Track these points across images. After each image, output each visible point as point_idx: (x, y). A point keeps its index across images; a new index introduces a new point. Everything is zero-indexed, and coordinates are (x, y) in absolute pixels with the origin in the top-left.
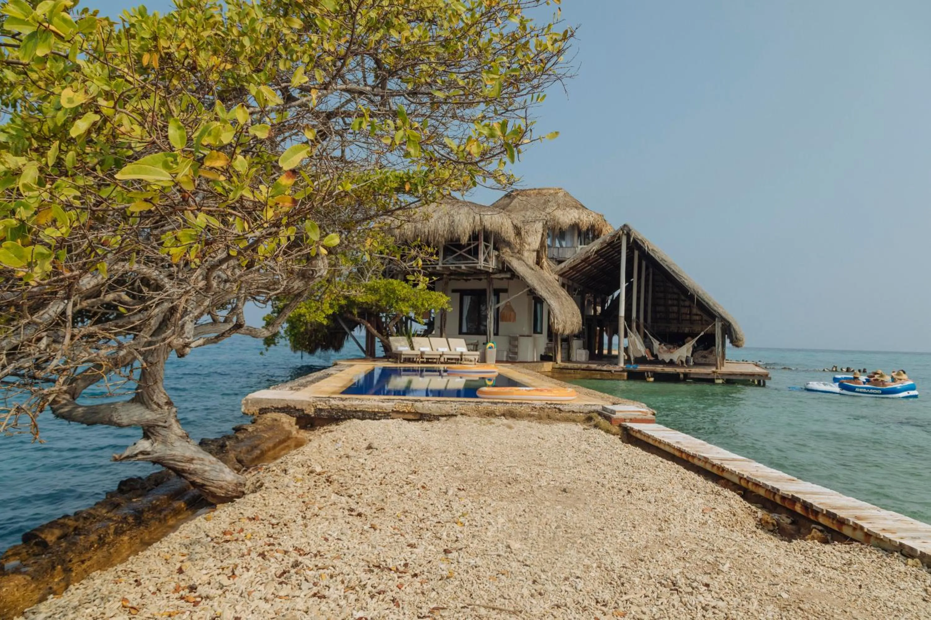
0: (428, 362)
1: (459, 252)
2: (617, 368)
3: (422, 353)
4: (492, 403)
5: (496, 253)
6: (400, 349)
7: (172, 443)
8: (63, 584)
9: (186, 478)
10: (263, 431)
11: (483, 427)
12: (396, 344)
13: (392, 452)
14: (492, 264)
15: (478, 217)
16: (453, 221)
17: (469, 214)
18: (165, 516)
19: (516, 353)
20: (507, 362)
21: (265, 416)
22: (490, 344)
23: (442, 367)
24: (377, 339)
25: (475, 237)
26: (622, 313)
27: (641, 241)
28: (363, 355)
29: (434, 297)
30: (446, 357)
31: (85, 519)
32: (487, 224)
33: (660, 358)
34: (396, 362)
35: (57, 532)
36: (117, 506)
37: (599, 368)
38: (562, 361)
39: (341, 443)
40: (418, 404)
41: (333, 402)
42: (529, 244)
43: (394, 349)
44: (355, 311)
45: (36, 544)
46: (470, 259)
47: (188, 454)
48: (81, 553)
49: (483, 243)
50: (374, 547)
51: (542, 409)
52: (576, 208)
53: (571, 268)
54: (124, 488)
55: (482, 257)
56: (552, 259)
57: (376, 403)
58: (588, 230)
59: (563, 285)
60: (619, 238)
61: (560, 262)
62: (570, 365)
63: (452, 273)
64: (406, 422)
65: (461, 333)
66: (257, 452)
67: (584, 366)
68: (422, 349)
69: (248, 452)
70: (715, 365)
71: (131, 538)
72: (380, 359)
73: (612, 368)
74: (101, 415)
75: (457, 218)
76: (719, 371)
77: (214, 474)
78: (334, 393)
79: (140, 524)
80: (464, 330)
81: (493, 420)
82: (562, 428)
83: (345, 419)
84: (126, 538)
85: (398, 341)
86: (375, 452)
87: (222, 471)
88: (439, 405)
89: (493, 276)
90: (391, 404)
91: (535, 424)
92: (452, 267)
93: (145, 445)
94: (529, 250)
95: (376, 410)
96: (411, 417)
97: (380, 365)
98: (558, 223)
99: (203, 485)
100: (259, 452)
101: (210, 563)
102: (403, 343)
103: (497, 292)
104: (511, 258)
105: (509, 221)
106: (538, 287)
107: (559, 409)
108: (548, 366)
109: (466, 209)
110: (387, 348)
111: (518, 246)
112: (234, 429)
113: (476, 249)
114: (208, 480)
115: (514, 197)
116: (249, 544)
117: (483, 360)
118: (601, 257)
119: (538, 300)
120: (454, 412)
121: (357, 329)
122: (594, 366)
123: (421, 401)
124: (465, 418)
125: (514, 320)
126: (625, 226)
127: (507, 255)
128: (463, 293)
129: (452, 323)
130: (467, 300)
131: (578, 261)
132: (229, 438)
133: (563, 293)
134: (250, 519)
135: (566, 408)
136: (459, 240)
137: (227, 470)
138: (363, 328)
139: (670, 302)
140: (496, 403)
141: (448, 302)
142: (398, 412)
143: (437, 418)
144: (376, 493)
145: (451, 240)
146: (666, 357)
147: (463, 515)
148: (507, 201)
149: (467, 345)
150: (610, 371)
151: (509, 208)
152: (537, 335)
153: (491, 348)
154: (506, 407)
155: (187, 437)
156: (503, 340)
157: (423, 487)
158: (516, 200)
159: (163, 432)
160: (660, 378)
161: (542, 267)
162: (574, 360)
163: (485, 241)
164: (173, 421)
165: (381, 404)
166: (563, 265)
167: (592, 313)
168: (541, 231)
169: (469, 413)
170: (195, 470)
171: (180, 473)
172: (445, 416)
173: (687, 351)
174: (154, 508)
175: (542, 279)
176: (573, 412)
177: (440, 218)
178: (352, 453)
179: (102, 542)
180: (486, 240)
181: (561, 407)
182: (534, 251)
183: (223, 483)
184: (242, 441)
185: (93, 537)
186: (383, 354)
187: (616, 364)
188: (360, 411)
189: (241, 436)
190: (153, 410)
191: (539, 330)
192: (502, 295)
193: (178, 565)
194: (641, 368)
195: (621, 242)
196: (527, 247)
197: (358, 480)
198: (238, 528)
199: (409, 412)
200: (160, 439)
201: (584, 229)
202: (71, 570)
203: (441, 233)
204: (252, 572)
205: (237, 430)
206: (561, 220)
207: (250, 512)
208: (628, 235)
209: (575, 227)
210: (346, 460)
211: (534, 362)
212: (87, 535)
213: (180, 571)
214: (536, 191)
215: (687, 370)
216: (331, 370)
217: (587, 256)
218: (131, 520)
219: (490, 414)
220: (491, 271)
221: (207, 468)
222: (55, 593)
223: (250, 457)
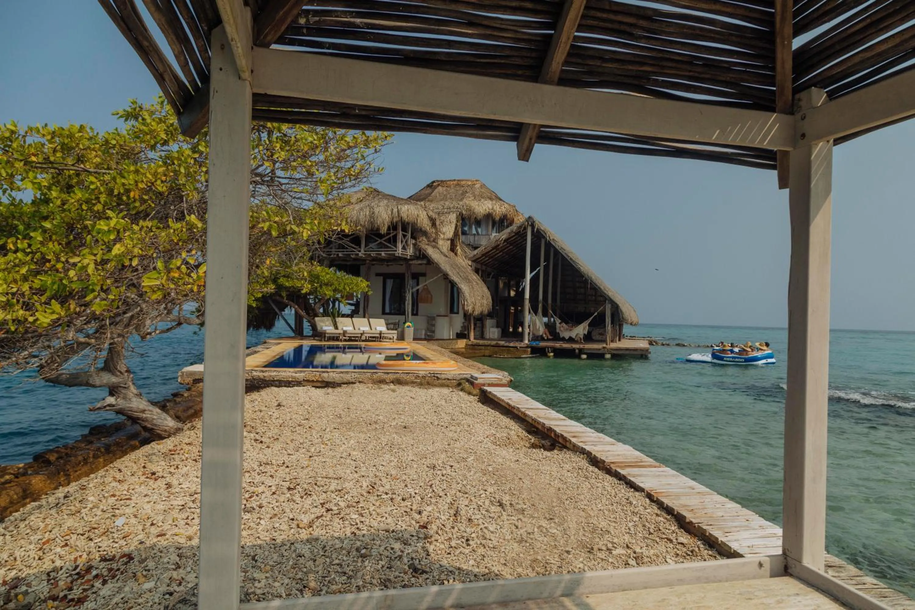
0: (350, 340)
1: (379, 241)
2: (522, 345)
3: (345, 332)
4: (385, 373)
5: (414, 241)
6: (325, 328)
7: (130, 399)
8: (66, 481)
9: (140, 424)
10: (196, 396)
11: (373, 391)
12: (322, 324)
13: (296, 408)
14: (410, 251)
15: (395, 210)
16: (373, 213)
17: (388, 206)
18: (126, 449)
19: (433, 332)
20: (425, 339)
21: (198, 385)
22: (407, 324)
23: (363, 344)
24: (305, 320)
25: (393, 227)
26: (527, 295)
27: (543, 231)
28: (292, 334)
29: (355, 282)
30: (368, 335)
31: (71, 448)
32: (404, 216)
33: (561, 336)
34: (321, 341)
35: (56, 455)
36: (91, 442)
37: (507, 344)
38: (475, 339)
39: (257, 402)
40: (325, 375)
41: (255, 373)
42: (444, 234)
43: (319, 328)
44: (284, 294)
45: (43, 462)
46: (390, 248)
47: (141, 407)
48: (74, 467)
49: (401, 232)
50: (266, 455)
51: (424, 377)
52: (491, 199)
53: (483, 255)
54: (93, 432)
55: (400, 246)
56: (468, 245)
57: (290, 374)
58: (500, 219)
59: (477, 271)
60: (525, 229)
61: (476, 248)
62: (481, 342)
63: (374, 259)
64: (313, 388)
65: (384, 313)
66: (191, 411)
67: (494, 343)
68: (345, 329)
69: (184, 411)
70: (604, 341)
71: (105, 461)
72: (307, 337)
73: (518, 344)
74: (80, 379)
75: (376, 210)
76: (608, 346)
77: (160, 421)
78: (257, 367)
79: (109, 453)
80: (387, 310)
81: (383, 386)
82: (435, 392)
83: (265, 387)
84: (101, 460)
85: (323, 321)
86: (283, 408)
87: (165, 419)
88: (341, 375)
89: (411, 262)
90: (302, 374)
91: (416, 389)
92: (373, 254)
93: (111, 400)
94: (444, 239)
95: (290, 379)
96: (319, 385)
97: (307, 344)
98: (474, 213)
99: (152, 429)
100: (193, 411)
101: (163, 463)
102: (327, 323)
103: (416, 276)
104: (427, 247)
105: (425, 213)
106: (450, 273)
107: (437, 377)
108: (461, 344)
109: (385, 202)
110: (314, 327)
111: (434, 235)
112: (172, 395)
113: (395, 237)
114: (156, 425)
115: (436, 187)
116: (187, 455)
117: (401, 338)
118: (511, 245)
119: (453, 285)
120: (353, 380)
121: (287, 311)
122: (502, 343)
123: (328, 372)
124: (361, 386)
125: (431, 302)
126: (530, 217)
127: (423, 243)
128: (386, 276)
129: (376, 304)
130: (390, 283)
131: (490, 249)
132: (168, 401)
133: (475, 277)
134: (187, 444)
135: (443, 376)
136: (378, 229)
137: (169, 419)
138: (293, 310)
139: (578, 285)
140: (388, 373)
141: (368, 286)
142: (308, 381)
143: (339, 385)
144: (276, 431)
145: (372, 230)
146: (566, 335)
147: (329, 440)
148: (429, 190)
149: (387, 324)
150: (516, 347)
151: (430, 198)
152: (454, 315)
153: (408, 327)
154: (395, 376)
155: (140, 395)
156: (421, 320)
157: (310, 427)
158: (436, 191)
159: (123, 391)
160: (560, 353)
161: (456, 254)
162: (488, 337)
163: (402, 230)
164: (131, 384)
165: (294, 375)
166: (476, 252)
167: (506, 295)
168: (455, 221)
169: (365, 381)
170: (146, 418)
171: (134, 420)
172: (346, 383)
173: (584, 329)
174: (117, 444)
175: (454, 266)
176: (448, 379)
177: (362, 209)
178: (264, 408)
179: (86, 461)
180: (404, 229)
181: (438, 376)
182: (448, 240)
183: (166, 428)
184: (179, 403)
185: (80, 458)
186: (310, 334)
187: (522, 340)
188: (277, 381)
189: (178, 400)
190: (117, 376)
191: (455, 310)
192: (421, 279)
193: (143, 465)
194: (542, 344)
195: (526, 232)
196: (442, 236)
197: (265, 424)
198: (179, 449)
199: (317, 381)
200: (122, 396)
201: (497, 218)
202: (69, 475)
203: (362, 223)
204: (188, 467)
205: (175, 395)
206: (476, 211)
207: (187, 441)
208: (533, 226)
209: (489, 216)
210: (258, 413)
211: (450, 339)
212: (76, 456)
213: (144, 467)
214: (455, 182)
215: (582, 346)
216: (259, 348)
217: (496, 244)
218: (103, 450)
219: (382, 381)
220: (409, 258)
221: (155, 417)
222: (63, 486)
223: (186, 415)
